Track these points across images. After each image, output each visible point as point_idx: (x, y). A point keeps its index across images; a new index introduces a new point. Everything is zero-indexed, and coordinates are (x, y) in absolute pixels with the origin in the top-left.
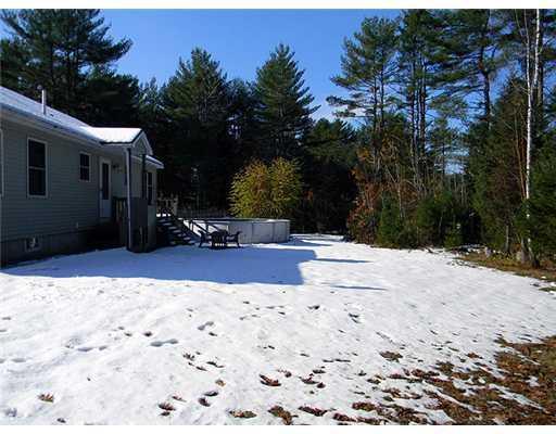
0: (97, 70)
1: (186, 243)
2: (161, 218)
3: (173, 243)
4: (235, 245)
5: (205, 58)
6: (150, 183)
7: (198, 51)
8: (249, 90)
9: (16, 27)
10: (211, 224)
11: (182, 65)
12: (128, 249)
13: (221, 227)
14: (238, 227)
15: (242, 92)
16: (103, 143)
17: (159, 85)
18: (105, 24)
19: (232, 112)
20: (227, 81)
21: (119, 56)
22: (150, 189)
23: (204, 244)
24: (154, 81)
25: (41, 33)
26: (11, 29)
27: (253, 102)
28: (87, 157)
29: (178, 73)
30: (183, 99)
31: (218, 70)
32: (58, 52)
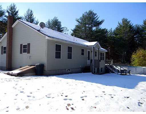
0: (97, 28)
1: (114, 73)
2: (107, 65)
3: (110, 72)
4: (129, 74)
5: (126, 20)
6: (103, 56)
7: (124, 19)
8: (141, 27)
9: (79, 22)
10: (122, 68)
11: (119, 23)
12: (92, 73)
13: (125, 68)
14: (131, 69)
15: (138, 28)
16: (87, 46)
17: (113, 30)
18: (98, 17)
19: (135, 34)
20: (133, 26)
21: (101, 24)
22: (103, 57)
23: (119, 73)
24: (111, 29)
25: (84, 22)
26: (78, 22)
27: (142, 31)
28: (84, 50)
29: (118, 26)
30: (119, 32)
31: (130, 23)
32: (87, 26)
